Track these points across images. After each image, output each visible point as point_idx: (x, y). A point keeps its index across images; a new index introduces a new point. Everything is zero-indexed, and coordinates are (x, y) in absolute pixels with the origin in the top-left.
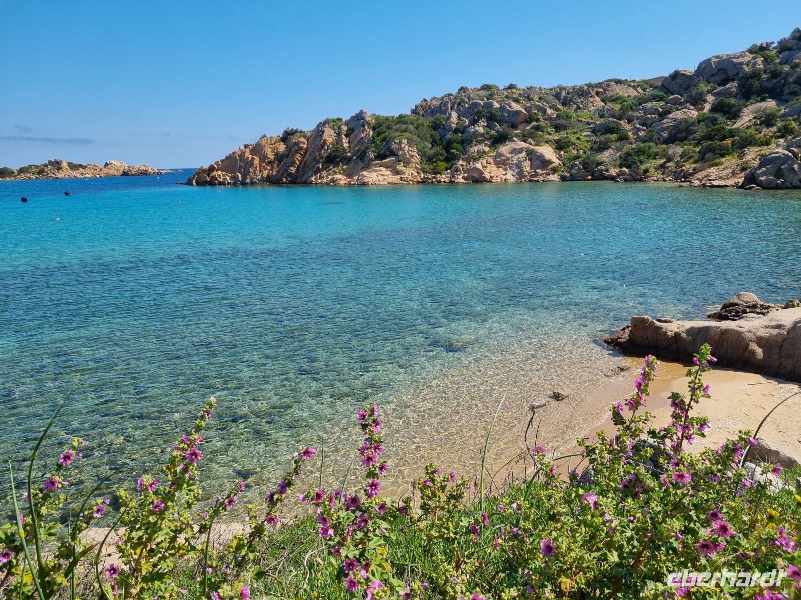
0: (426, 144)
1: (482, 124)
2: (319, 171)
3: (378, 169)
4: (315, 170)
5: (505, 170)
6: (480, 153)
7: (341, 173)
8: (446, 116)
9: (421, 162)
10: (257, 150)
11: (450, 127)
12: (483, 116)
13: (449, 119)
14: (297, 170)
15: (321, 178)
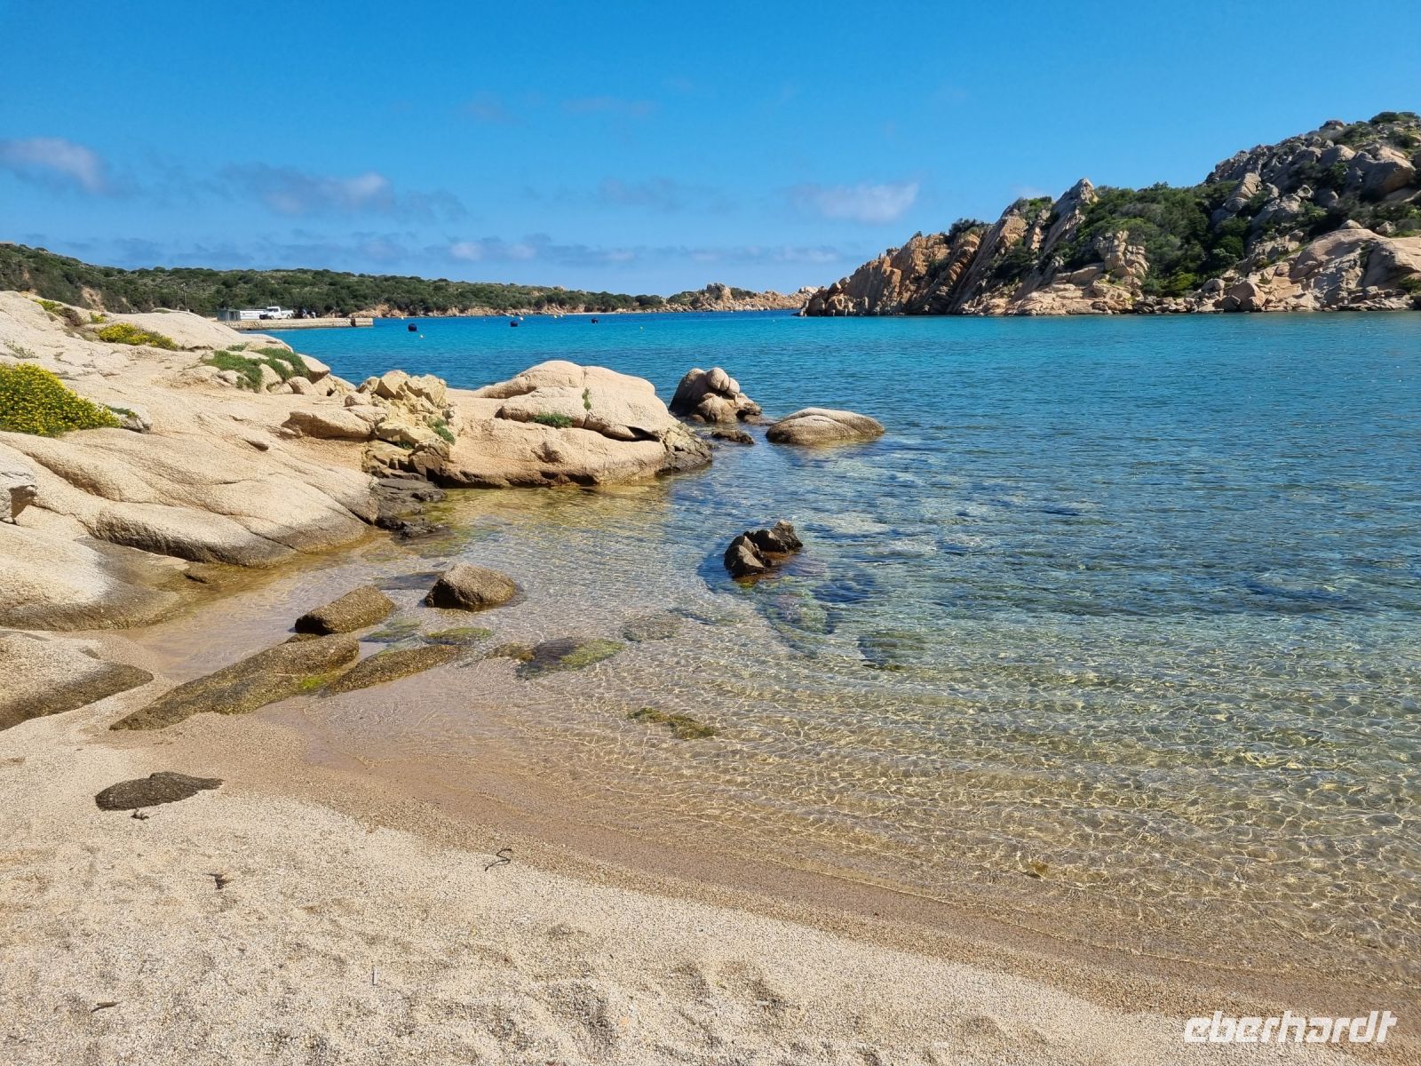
0: (1171, 238)
1: (1301, 193)
2: (980, 291)
3: (1062, 286)
4: (974, 289)
5: (1306, 287)
6: (1275, 255)
7: (1010, 296)
8: (1236, 182)
9: (1148, 275)
10: (901, 258)
11: (1234, 204)
12: (1309, 178)
13: (1238, 187)
14: (953, 290)
15: (978, 304)
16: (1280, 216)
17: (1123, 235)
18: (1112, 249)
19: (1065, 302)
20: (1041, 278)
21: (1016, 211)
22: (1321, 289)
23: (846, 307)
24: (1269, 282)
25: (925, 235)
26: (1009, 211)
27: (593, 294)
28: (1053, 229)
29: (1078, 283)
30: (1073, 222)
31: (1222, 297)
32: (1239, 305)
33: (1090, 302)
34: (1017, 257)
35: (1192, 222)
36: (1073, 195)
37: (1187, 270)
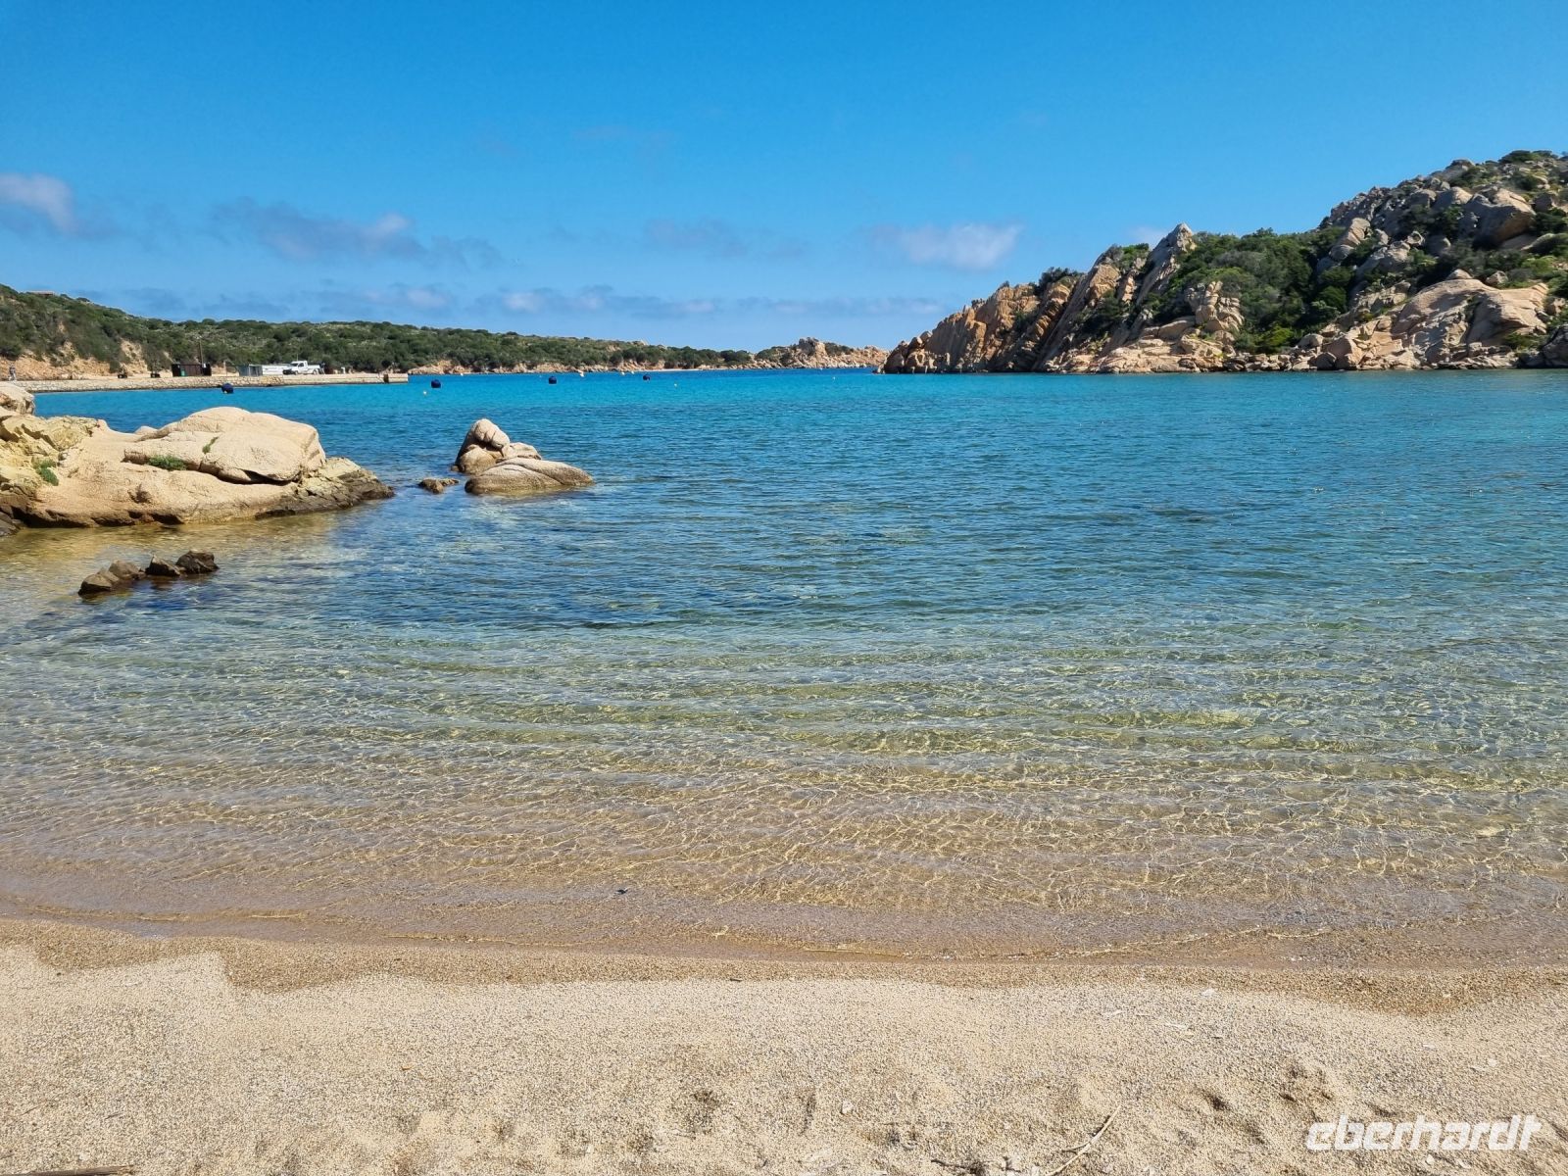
0: (1269, 289)
1: (1411, 240)
2: (1067, 346)
3: (1149, 342)
4: (1061, 345)
6: (1380, 307)
7: (1098, 352)
8: (1344, 228)
9: (1243, 329)
10: (987, 311)
11: (1339, 252)
12: (1420, 224)
13: (1344, 233)
14: (1039, 346)
15: (1064, 361)
16: (1387, 264)
17: (1216, 285)
18: (1203, 301)
19: (1151, 358)
20: (1128, 332)
21: (1108, 259)
22: (1423, 345)
23: (927, 363)
24: (1369, 337)
25: (1012, 285)
26: (1102, 260)
27: (674, 349)
28: (1147, 280)
29: (1166, 337)
30: (1168, 271)
31: (1317, 353)
32: (1334, 364)
33: (1177, 359)
34: (1106, 309)
35: (1293, 273)
36: (1170, 242)
37: (1285, 325)
